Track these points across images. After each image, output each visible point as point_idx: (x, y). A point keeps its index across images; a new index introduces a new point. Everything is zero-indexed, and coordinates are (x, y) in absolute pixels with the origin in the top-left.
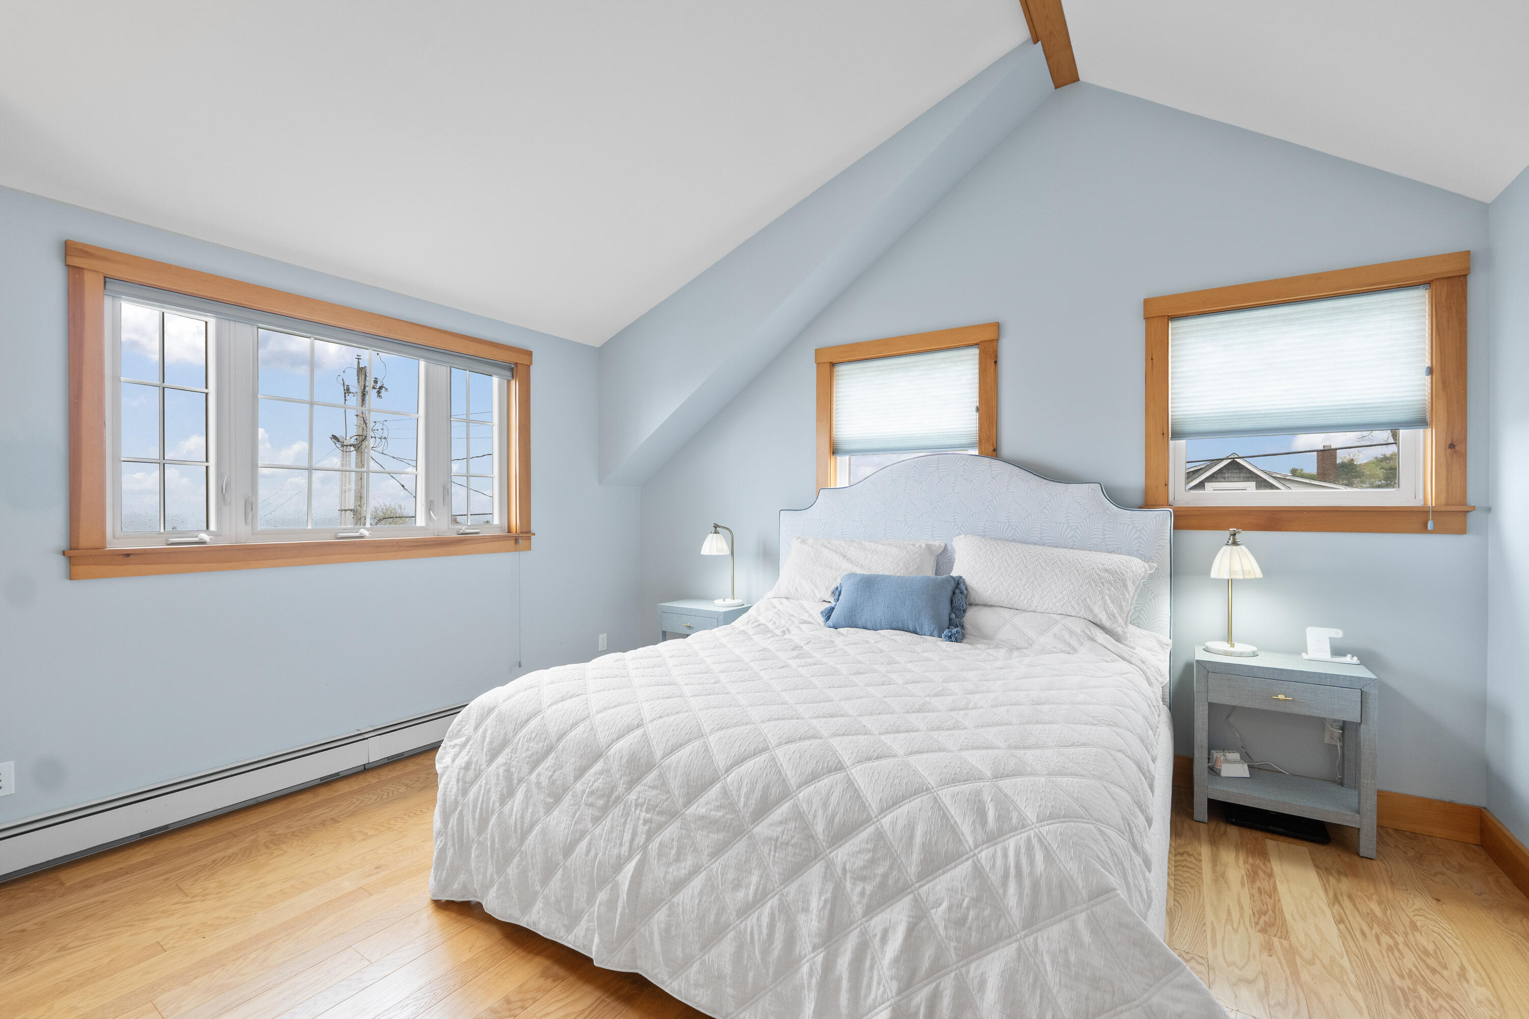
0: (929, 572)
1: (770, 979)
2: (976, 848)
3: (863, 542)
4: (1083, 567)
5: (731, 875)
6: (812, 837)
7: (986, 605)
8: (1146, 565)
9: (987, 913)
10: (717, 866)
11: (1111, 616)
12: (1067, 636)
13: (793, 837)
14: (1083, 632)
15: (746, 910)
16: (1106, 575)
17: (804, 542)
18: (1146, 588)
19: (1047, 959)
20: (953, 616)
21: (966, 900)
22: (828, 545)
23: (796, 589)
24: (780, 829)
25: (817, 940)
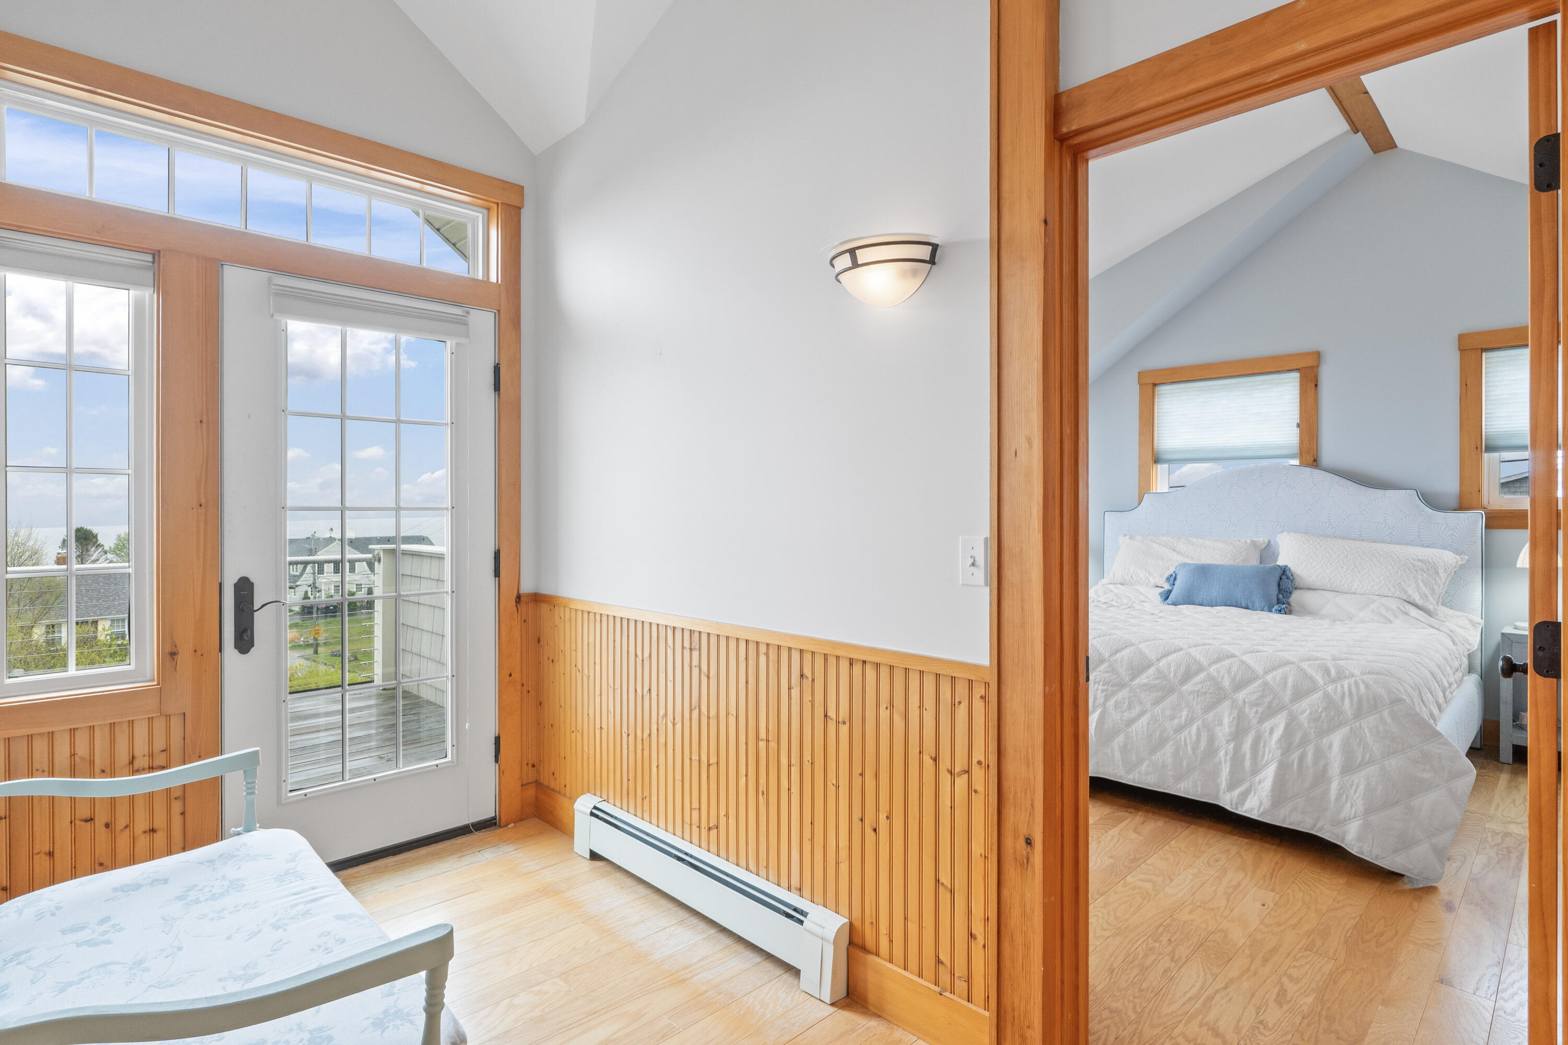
0: (1254, 562)
1: (1198, 763)
2: (1325, 685)
3: (1190, 538)
4: (1398, 558)
5: (1168, 713)
6: (1221, 688)
7: (1310, 589)
8: (1458, 557)
9: (1332, 713)
10: (1158, 710)
11: (1423, 596)
12: (1383, 611)
13: (1209, 689)
14: (1399, 608)
15: (1180, 729)
16: (1420, 564)
17: (1132, 538)
18: (1458, 576)
19: (1366, 731)
20: (1281, 596)
21: (1320, 709)
22: (1157, 541)
23: (1132, 577)
24: (1200, 686)
25: (1229, 738)
